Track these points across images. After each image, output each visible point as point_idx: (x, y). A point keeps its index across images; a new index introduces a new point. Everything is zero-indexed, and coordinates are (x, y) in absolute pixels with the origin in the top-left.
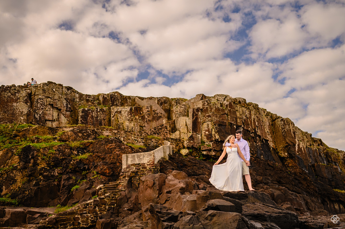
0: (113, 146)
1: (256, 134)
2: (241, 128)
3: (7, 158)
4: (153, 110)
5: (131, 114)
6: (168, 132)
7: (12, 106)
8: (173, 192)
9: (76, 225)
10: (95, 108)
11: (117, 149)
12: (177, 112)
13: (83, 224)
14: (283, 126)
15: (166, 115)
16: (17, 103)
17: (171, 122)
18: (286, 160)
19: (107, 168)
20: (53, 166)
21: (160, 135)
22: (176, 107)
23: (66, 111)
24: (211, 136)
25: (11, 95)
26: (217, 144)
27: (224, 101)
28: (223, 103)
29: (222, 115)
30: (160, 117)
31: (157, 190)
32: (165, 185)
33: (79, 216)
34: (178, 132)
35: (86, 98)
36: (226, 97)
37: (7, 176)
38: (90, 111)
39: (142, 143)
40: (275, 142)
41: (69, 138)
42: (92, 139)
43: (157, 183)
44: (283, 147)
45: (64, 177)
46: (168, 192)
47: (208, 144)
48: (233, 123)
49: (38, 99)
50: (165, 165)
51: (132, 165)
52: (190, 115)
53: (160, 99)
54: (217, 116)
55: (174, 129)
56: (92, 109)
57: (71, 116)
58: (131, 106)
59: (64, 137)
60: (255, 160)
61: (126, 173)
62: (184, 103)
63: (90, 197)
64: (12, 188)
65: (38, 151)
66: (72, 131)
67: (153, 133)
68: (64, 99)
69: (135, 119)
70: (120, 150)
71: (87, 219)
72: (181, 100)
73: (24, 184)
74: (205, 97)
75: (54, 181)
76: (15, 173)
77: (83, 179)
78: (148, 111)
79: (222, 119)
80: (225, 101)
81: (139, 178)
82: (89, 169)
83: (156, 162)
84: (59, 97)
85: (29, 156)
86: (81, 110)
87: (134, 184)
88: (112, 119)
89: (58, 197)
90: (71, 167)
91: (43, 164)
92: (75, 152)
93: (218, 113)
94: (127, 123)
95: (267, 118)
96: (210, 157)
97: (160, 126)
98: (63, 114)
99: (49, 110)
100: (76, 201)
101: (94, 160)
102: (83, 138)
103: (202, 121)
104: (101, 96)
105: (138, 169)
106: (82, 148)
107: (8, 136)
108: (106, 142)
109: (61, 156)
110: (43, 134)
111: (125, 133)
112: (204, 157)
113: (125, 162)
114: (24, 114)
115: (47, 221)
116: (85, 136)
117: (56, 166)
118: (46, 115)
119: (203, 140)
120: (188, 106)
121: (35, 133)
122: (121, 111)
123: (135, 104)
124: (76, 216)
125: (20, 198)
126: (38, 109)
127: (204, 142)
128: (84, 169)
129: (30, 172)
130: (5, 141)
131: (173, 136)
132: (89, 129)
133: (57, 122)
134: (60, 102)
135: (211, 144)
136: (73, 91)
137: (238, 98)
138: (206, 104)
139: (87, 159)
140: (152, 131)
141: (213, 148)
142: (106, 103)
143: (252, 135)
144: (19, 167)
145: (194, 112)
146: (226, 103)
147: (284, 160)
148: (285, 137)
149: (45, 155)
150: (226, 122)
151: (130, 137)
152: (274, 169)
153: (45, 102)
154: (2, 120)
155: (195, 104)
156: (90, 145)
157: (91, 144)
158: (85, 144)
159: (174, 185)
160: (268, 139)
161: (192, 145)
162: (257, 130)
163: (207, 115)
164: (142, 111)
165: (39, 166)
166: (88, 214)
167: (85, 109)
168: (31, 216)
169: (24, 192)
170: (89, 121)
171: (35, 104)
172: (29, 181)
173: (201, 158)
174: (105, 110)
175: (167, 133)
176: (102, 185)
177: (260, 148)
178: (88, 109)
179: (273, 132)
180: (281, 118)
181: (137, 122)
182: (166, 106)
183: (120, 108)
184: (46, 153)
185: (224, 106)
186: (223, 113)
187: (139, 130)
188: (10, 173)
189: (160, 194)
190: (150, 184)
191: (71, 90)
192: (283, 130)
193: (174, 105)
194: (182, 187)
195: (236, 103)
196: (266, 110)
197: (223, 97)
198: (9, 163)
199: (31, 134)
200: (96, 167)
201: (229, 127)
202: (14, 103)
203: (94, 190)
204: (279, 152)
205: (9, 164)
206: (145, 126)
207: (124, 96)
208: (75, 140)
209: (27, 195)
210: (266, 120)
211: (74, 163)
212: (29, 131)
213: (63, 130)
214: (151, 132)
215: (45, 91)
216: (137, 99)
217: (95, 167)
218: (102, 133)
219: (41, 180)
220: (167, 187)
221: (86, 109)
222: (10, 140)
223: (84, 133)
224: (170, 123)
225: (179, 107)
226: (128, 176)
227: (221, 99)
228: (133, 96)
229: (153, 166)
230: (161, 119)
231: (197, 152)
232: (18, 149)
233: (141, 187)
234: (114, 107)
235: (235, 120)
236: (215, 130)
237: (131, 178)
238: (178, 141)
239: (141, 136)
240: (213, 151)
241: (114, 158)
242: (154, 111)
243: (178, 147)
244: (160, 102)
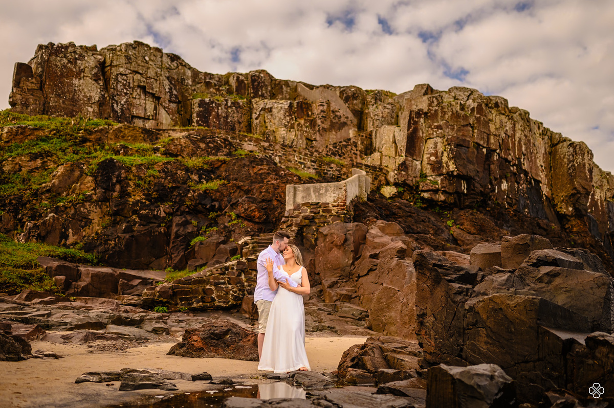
0: (265, 169)
1: (521, 168)
2: (496, 154)
3: (71, 179)
4: (332, 109)
5: (290, 115)
6: (358, 153)
7: (71, 85)
8: (383, 257)
9: (208, 302)
10: (222, 99)
11: (271, 176)
12: (376, 117)
13: (219, 302)
14: (571, 156)
15: (355, 121)
16: (80, 79)
17: (364, 135)
18: (569, 221)
19: (256, 208)
20: (157, 200)
21: (344, 158)
22: (375, 106)
23: (170, 101)
24: (441, 165)
25: (67, 64)
26: (449, 180)
27: (468, 100)
28: (465, 104)
29: (464, 126)
30: (345, 124)
31: (352, 251)
32: (364, 244)
33: (213, 287)
34: (379, 154)
35: (205, 78)
36: (472, 92)
37: (76, 212)
38: (214, 105)
39: (314, 169)
40: (551, 185)
41: (182, 151)
42: (225, 155)
43: (352, 239)
44: (566, 196)
45: (177, 220)
46: (372, 256)
47: (432, 179)
48: (482, 143)
49: (117, 74)
50: (364, 209)
51: (303, 205)
52: (404, 122)
53: (344, 90)
54: (454, 128)
55: (369, 149)
56: (218, 101)
57: (179, 112)
58: (289, 99)
59: (173, 147)
60: (515, 215)
61: (294, 219)
62: (390, 100)
63: (228, 258)
64: (84, 233)
65: (128, 170)
66: (187, 137)
67: (332, 154)
68: (165, 78)
69: (299, 125)
70: (277, 177)
71: (227, 293)
72: (385, 95)
73: (106, 227)
74: (432, 90)
75: (159, 226)
76: (88, 207)
77: (210, 226)
78: (322, 111)
79: (463, 135)
80: (471, 101)
81: (317, 230)
82: (220, 209)
83: (348, 203)
84: (156, 73)
85: (112, 179)
86: (197, 101)
87: (307, 240)
88: (255, 122)
89: (167, 254)
90: (189, 203)
91: (139, 194)
92: (195, 177)
93: (457, 122)
94: (282, 132)
95: (543, 139)
96: (434, 203)
97: (345, 141)
98: (165, 108)
99: (138, 97)
100: (201, 262)
101: (231, 193)
102: (207, 151)
103: (424, 135)
104: (234, 77)
105: (315, 213)
106: (207, 171)
107: (71, 140)
108: (251, 162)
109: (170, 182)
110: (133, 140)
111: (282, 148)
112: (423, 203)
113: (292, 199)
114: (93, 101)
115: (158, 292)
116: (210, 148)
117: (162, 199)
118: (134, 106)
119: (424, 172)
120: (398, 106)
121: (118, 138)
122: (271, 108)
123: (297, 96)
124: (208, 287)
125: (101, 252)
126: (118, 95)
127: (426, 176)
128: (213, 209)
129: (115, 207)
130: (66, 148)
131: (369, 161)
132: (217, 137)
133: (154, 121)
134: (158, 82)
135: (439, 179)
136: (181, 64)
137: (494, 97)
138: (436, 103)
139: (217, 191)
140: (330, 149)
141: (442, 187)
142: (243, 91)
143: (514, 169)
144: (95, 197)
145: (411, 118)
146: (471, 103)
147: (564, 220)
148: (572, 177)
149: (140, 178)
150: (469, 141)
151: (291, 157)
152: (548, 234)
153: (131, 81)
154: (53, 110)
155: (413, 102)
156: (221, 165)
157: (223, 164)
158: (211, 164)
159: (384, 245)
160: (540, 179)
161: (403, 179)
162: (522, 160)
163: (436, 124)
164: (311, 111)
165: (130, 197)
166: (228, 286)
167: (204, 101)
168: (126, 282)
169: (106, 241)
170: (213, 124)
171: (113, 83)
172: (115, 223)
173: (419, 205)
174: (241, 104)
175: (356, 154)
176: (249, 238)
177: (524, 195)
178: (210, 100)
179: (551, 167)
180: (570, 140)
181: (301, 130)
182: (356, 104)
183: (269, 103)
184: (142, 175)
185: (466, 109)
186: (466, 123)
187: (305, 147)
188: (80, 207)
189: (356, 259)
190: (338, 240)
191: (177, 61)
192: (570, 165)
193: (371, 103)
194: (402, 248)
195: (490, 105)
196: (542, 123)
197: (466, 93)
198: (76, 189)
199: (111, 139)
200: (234, 207)
201: (475, 150)
202: (74, 79)
203: (234, 245)
204: (557, 205)
205: (77, 191)
206: (315, 140)
207: (276, 80)
208: (193, 154)
209: (113, 248)
210: (540, 143)
211: (193, 196)
212: (108, 132)
213: (170, 136)
214: (327, 151)
215: (130, 58)
216: (302, 88)
217: (232, 206)
218: (241, 146)
219: (135, 223)
220: (370, 247)
221: (207, 100)
222: (75, 148)
223: (210, 142)
224: (362, 136)
225: (380, 107)
226: (297, 225)
227: (462, 96)
228: (293, 82)
229: (343, 209)
230: (346, 128)
231: (411, 193)
232: (90, 165)
233: (321, 244)
234: (258, 99)
235: (485, 137)
236: (449, 155)
237: (301, 228)
238: (378, 171)
239: (311, 155)
240: (442, 194)
241: (267, 191)
242: (333, 112)
243: (376, 183)
244: (345, 95)
